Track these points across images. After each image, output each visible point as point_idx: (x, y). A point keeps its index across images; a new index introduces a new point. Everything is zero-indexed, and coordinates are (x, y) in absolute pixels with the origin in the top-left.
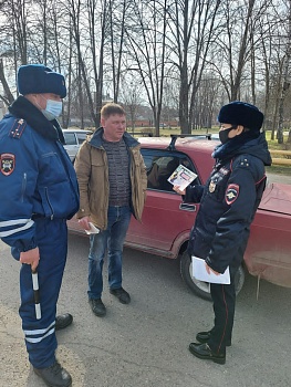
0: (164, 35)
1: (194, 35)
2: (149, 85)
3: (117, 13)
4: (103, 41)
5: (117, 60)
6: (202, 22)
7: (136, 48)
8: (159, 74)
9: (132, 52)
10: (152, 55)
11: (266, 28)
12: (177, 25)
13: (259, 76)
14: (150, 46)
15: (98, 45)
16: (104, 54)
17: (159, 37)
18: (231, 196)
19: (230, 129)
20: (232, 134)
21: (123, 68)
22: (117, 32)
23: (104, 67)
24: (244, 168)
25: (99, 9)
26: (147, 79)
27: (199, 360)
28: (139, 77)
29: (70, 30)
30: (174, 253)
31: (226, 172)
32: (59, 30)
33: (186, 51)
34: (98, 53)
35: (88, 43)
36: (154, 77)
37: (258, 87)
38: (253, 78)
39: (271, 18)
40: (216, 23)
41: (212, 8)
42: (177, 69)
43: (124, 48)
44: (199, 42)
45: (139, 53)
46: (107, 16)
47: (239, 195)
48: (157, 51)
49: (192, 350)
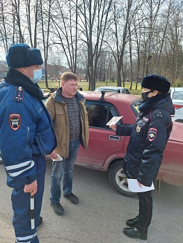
0: (77, 23)
1: (95, 24)
2: (68, 54)
3: (46, 6)
4: (36, 23)
5: (46, 37)
6: (100, 16)
7: (59, 30)
8: (74, 47)
9: (56, 32)
10: (69, 35)
11: (137, 22)
12: (85, 17)
13: (134, 51)
14: (68, 29)
15: (33, 26)
16: (37, 32)
17: (73, 24)
18: (152, 135)
19: (149, 92)
20: (150, 95)
21: (51, 42)
22: (46, 19)
23: (38, 41)
24: (159, 118)
25: (33, 3)
26: (67, 50)
27: (131, 239)
28: (61, 49)
29: (13, 15)
30: (105, 168)
31: (147, 120)
32: (5, 15)
33: (91, 34)
34: (33, 31)
35: (26, 25)
36: (71, 49)
37: (133, 57)
38: (131, 52)
39: (140, 16)
40: (109, 17)
41: (106, 8)
42: (86, 45)
43: (51, 30)
44: (99, 28)
45: (61, 33)
46: (38, 8)
47: (157, 135)
48: (72, 33)
49: (125, 232)
